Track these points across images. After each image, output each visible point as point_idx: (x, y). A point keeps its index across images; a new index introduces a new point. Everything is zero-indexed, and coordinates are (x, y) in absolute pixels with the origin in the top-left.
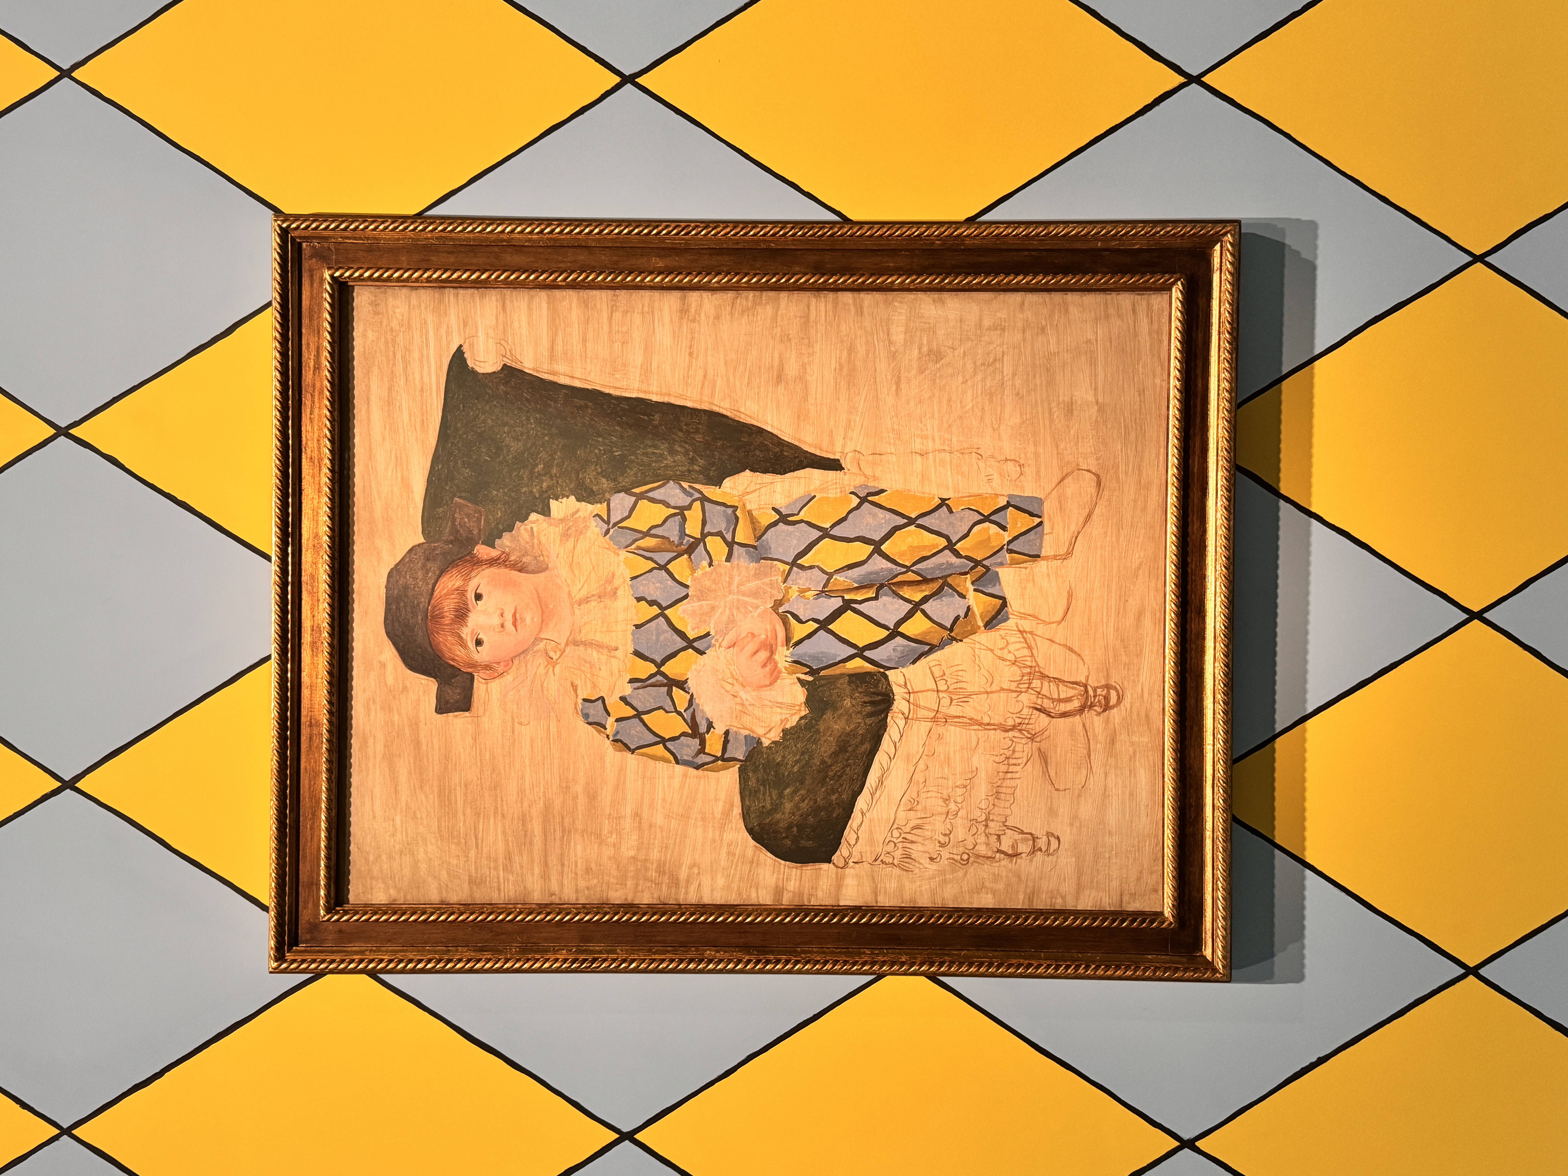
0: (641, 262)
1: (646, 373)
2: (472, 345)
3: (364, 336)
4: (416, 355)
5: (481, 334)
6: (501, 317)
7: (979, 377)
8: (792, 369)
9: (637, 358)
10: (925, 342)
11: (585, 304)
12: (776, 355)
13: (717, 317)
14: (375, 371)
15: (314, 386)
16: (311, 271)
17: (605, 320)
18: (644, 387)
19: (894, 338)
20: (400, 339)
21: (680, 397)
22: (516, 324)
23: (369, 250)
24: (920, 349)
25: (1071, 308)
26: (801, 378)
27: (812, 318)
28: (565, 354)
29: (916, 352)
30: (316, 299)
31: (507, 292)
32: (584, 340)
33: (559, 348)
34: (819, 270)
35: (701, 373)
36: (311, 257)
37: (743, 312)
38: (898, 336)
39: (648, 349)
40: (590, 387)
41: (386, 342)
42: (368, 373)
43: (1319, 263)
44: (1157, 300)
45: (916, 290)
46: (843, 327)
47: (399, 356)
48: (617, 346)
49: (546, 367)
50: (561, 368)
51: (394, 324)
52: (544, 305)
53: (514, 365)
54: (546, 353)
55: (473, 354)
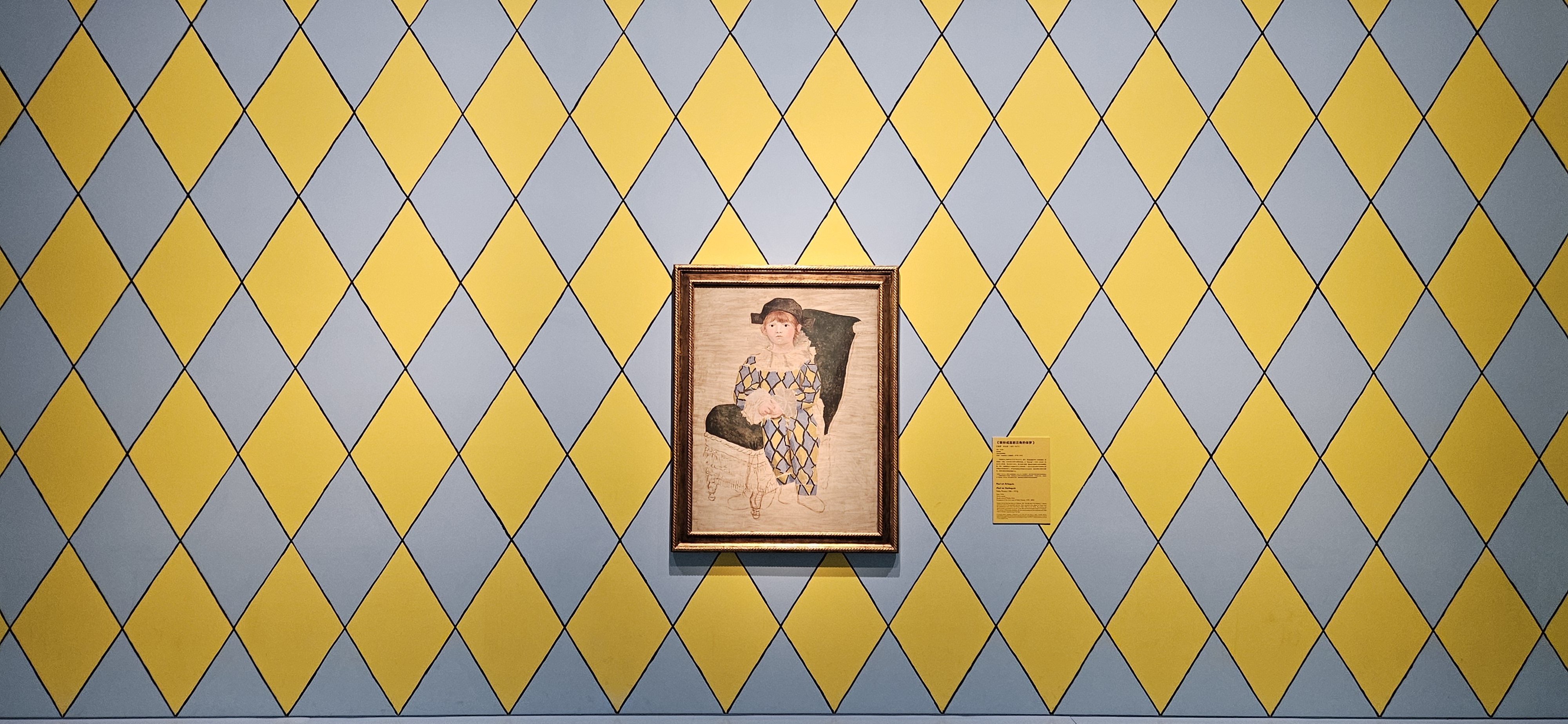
0: (886, 375)
1: (854, 376)
2: (861, 324)
3: (863, 293)
4: (857, 308)
5: (864, 327)
6: (869, 333)
7: (852, 476)
8: (855, 419)
9: (858, 373)
10: (863, 459)
11: (874, 357)
12: (859, 415)
13: (870, 397)
14: (853, 295)
15: (848, 278)
16: (882, 277)
17: (869, 363)
18: (849, 375)
19: (864, 450)
20: (863, 303)
21: (846, 385)
22: (868, 337)
23: (889, 295)
24: (861, 458)
25: (873, 503)
26: (852, 422)
27: (870, 426)
28: (859, 351)
29: (859, 457)
30: (874, 279)
31: (877, 335)
32: (863, 357)
33: (861, 350)
34: (884, 427)
35: (853, 392)
36: (886, 277)
37: (871, 405)
38: (865, 451)
39: (861, 376)
40: (849, 359)
41: (862, 299)
42: (852, 293)
43: (886, 578)
44: (876, 528)
45: (878, 457)
46: (867, 435)
47: (857, 303)
48: (861, 367)
49: (855, 346)
50: (855, 350)
51: (867, 301)
52: (873, 346)
53: (855, 336)
54: (859, 346)
55: (858, 324)
